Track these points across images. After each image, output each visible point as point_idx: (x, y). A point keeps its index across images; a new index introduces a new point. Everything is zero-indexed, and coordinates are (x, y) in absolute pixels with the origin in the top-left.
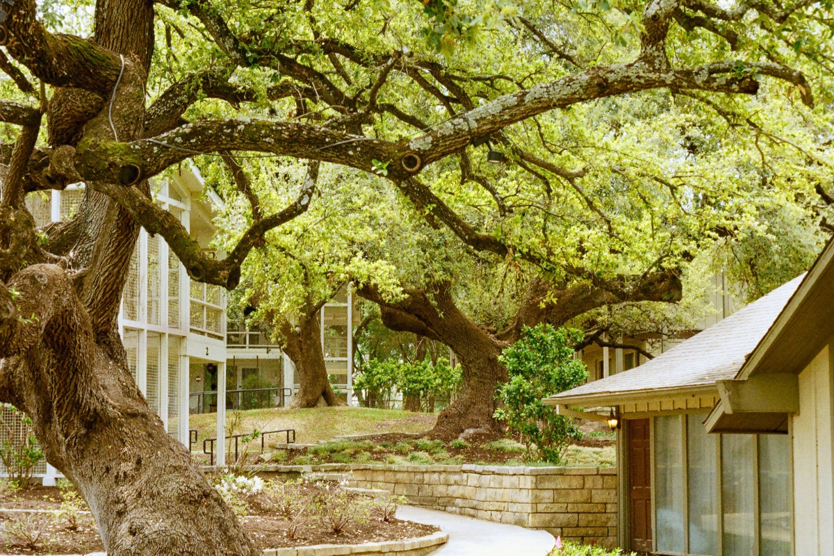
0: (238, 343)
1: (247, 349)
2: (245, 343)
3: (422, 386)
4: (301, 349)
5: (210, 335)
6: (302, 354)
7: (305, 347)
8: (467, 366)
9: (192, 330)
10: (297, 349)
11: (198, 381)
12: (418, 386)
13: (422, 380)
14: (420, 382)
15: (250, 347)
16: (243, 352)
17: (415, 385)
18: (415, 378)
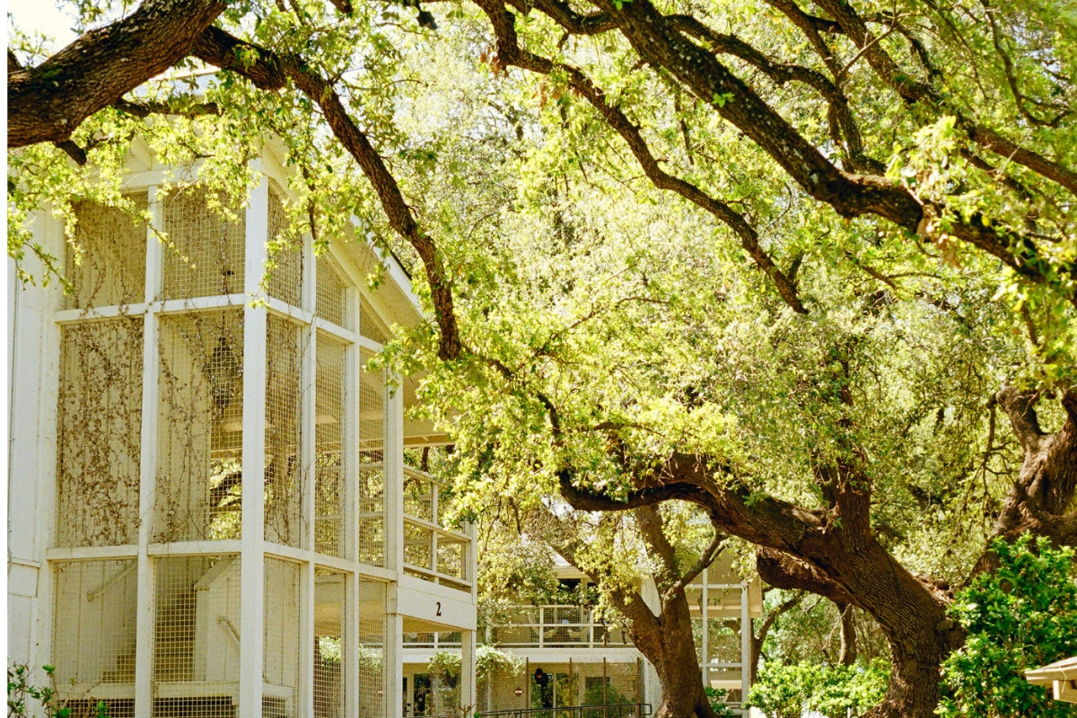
0: (577, 640)
1: (591, 649)
2: (588, 641)
3: (849, 702)
4: (663, 644)
5: (443, 582)
6: (664, 650)
7: (667, 640)
8: (898, 643)
9: (406, 570)
10: (657, 644)
11: (519, 695)
12: (844, 702)
13: (848, 693)
14: (847, 696)
15: (595, 646)
16: (584, 653)
17: (838, 699)
18: (838, 690)
